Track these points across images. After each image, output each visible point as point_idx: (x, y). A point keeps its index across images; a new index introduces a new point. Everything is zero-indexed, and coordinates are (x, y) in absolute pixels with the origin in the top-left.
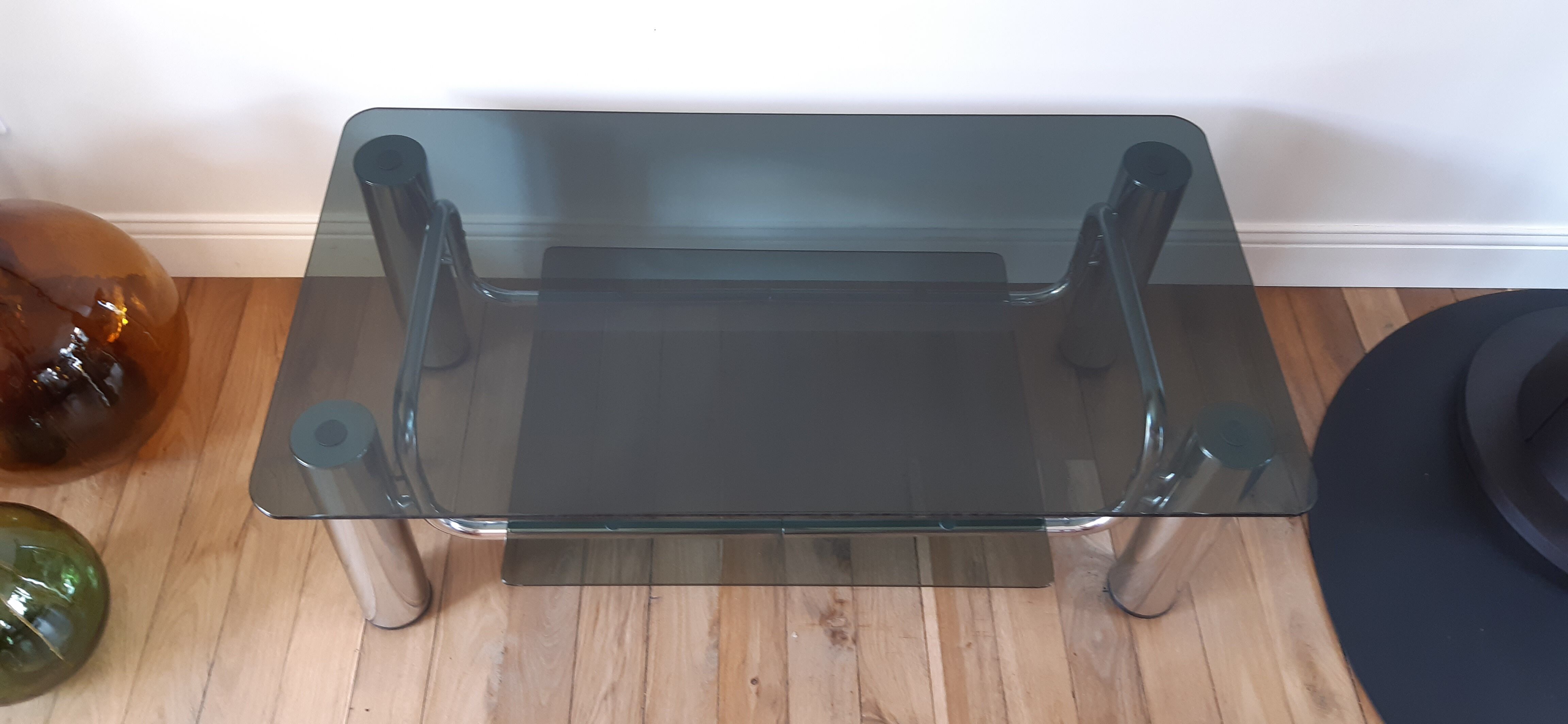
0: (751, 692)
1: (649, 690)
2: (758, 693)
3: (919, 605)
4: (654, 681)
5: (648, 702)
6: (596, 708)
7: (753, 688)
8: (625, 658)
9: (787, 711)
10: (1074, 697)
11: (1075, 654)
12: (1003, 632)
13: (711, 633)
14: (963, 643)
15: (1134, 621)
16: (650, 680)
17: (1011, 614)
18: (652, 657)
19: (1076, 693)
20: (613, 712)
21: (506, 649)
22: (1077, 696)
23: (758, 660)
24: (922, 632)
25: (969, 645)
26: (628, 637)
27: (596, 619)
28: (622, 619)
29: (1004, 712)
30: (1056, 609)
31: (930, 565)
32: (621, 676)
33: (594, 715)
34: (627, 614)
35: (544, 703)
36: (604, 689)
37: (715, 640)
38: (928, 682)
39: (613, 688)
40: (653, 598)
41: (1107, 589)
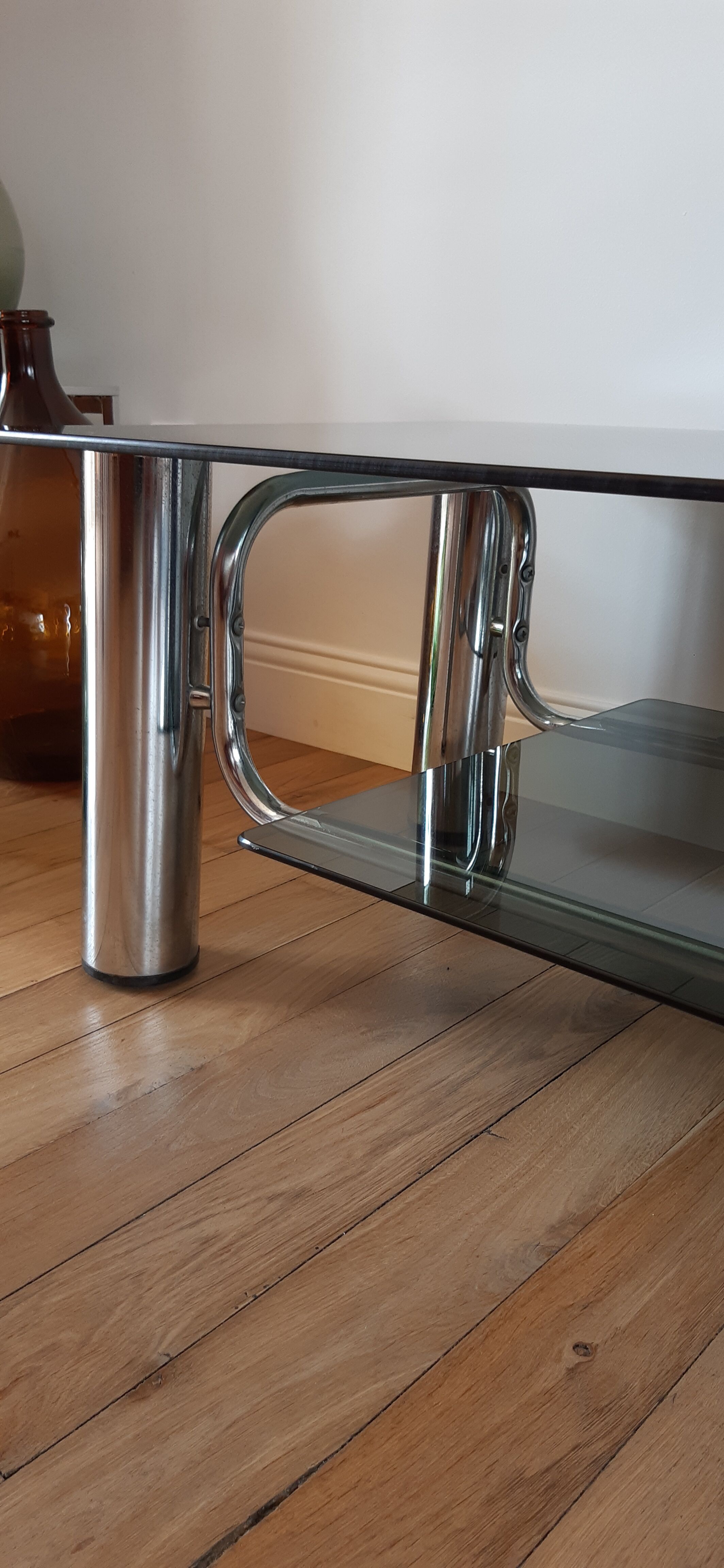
0: (558, 1360)
1: (357, 1233)
2: (571, 1371)
4: (379, 1227)
5: (337, 1246)
6: (243, 1201)
7: (571, 1358)
8: (362, 1173)
9: (620, 1445)
13: (553, 1230)
16: (374, 1223)
18: (411, 1196)
20: (266, 1221)
21: (202, 1068)
23: (622, 1323)
26: (396, 1152)
27: (370, 1107)
28: (409, 1128)
32: (331, 1188)
33: (228, 1206)
34: (425, 1127)
35: (174, 1147)
36: (283, 1186)
37: (557, 1242)
39: (299, 1195)
40: (489, 1132)
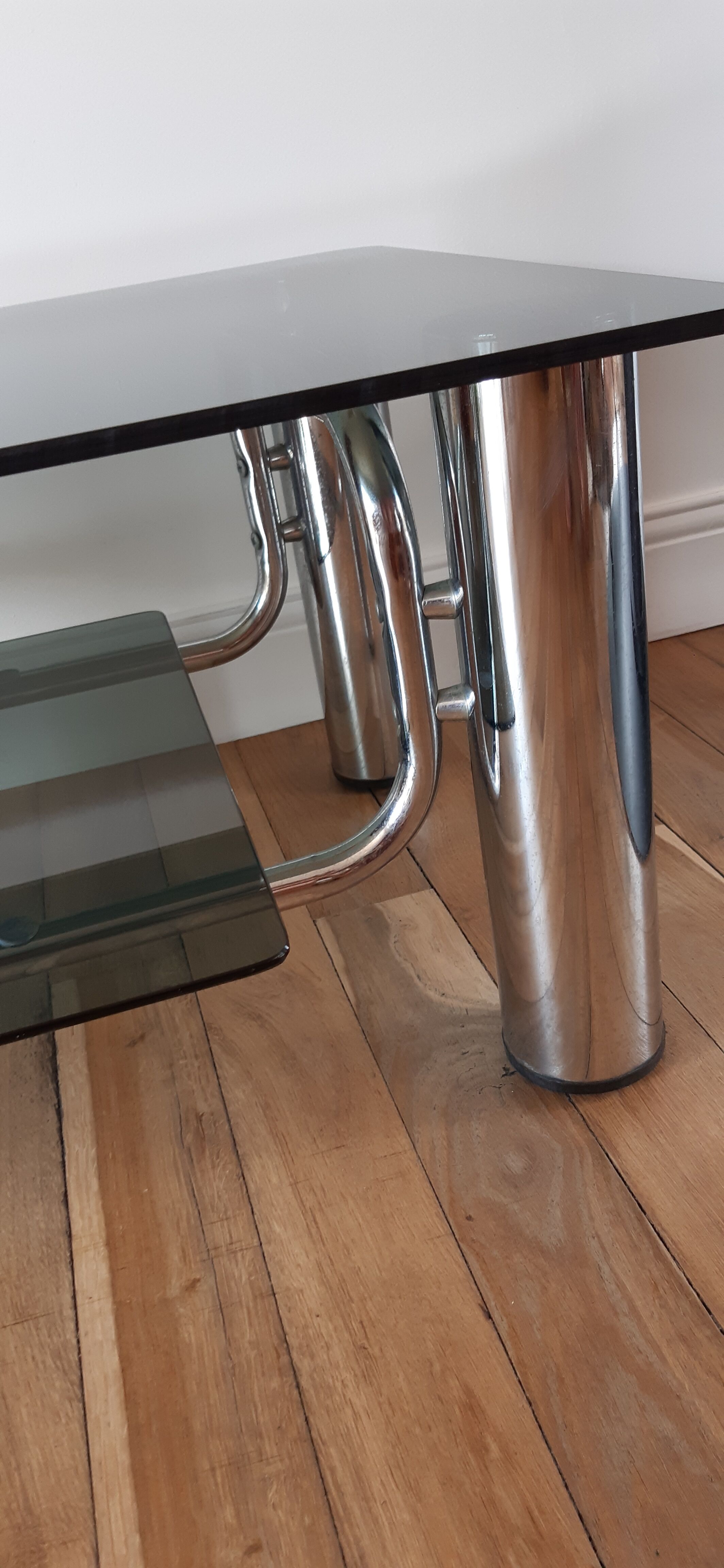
3: (63, 1240)
10: (489, 1317)
11: (469, 1218)
12: (277, 1228)
14: (175, 1287)
15: (589, 1106)
17: (294, 1184)
19: (492, 1304)
22: (496, 1315)
24: (68, 1297)
25: (192, 1286)
29: (300, 1420)
30: (404, 1141)
31: (93, 1152)
38: (78, 1413)
41: (512, 1070)
